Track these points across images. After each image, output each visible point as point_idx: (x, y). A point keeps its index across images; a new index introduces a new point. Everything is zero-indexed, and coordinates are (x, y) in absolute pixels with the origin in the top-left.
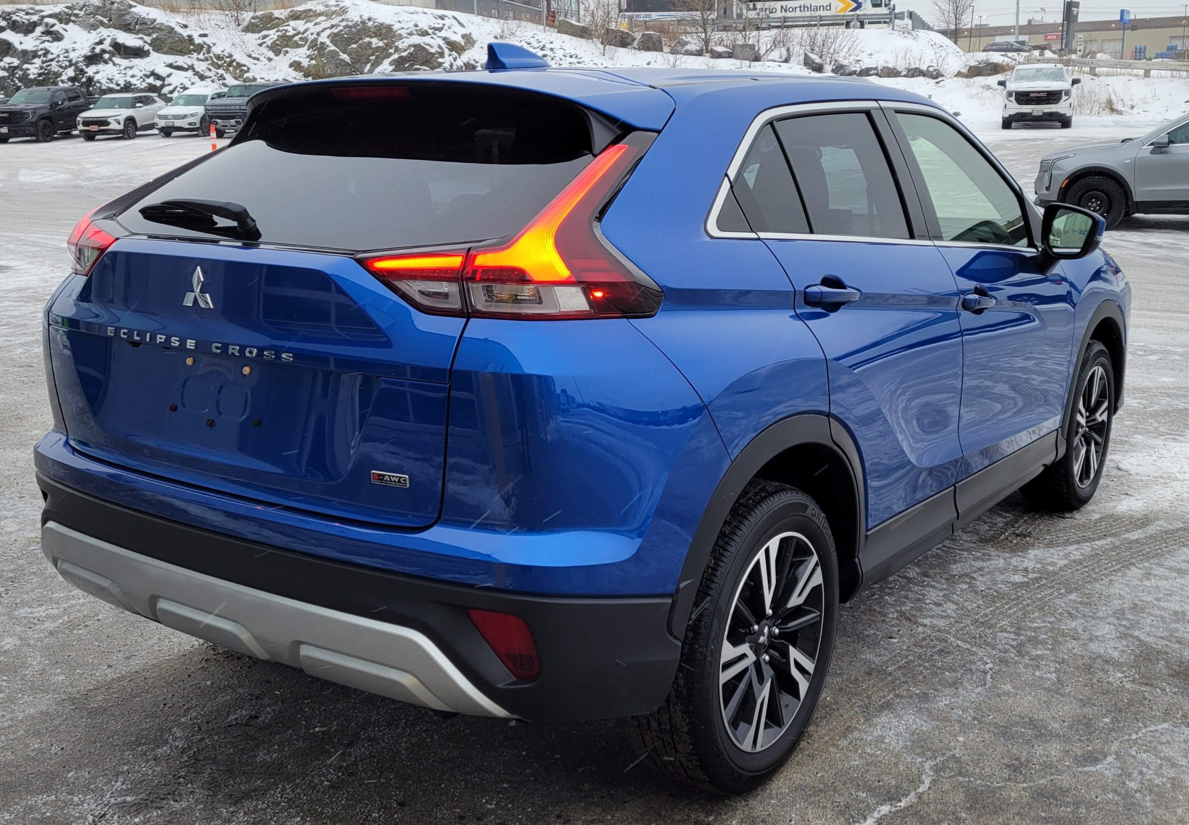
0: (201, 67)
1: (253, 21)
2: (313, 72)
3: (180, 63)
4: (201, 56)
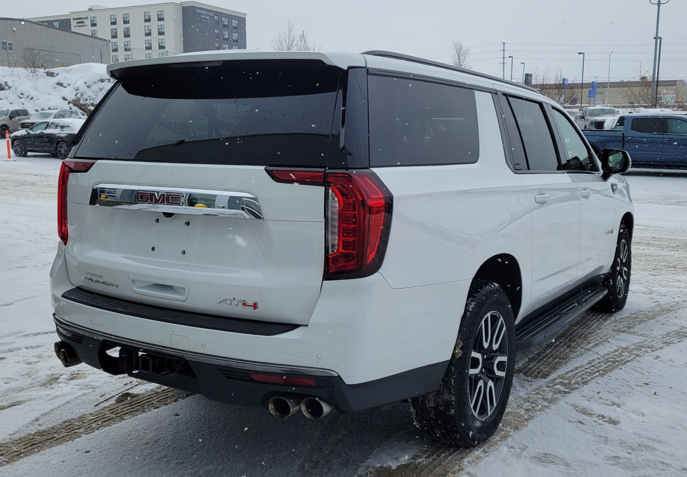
4: (11, 91)
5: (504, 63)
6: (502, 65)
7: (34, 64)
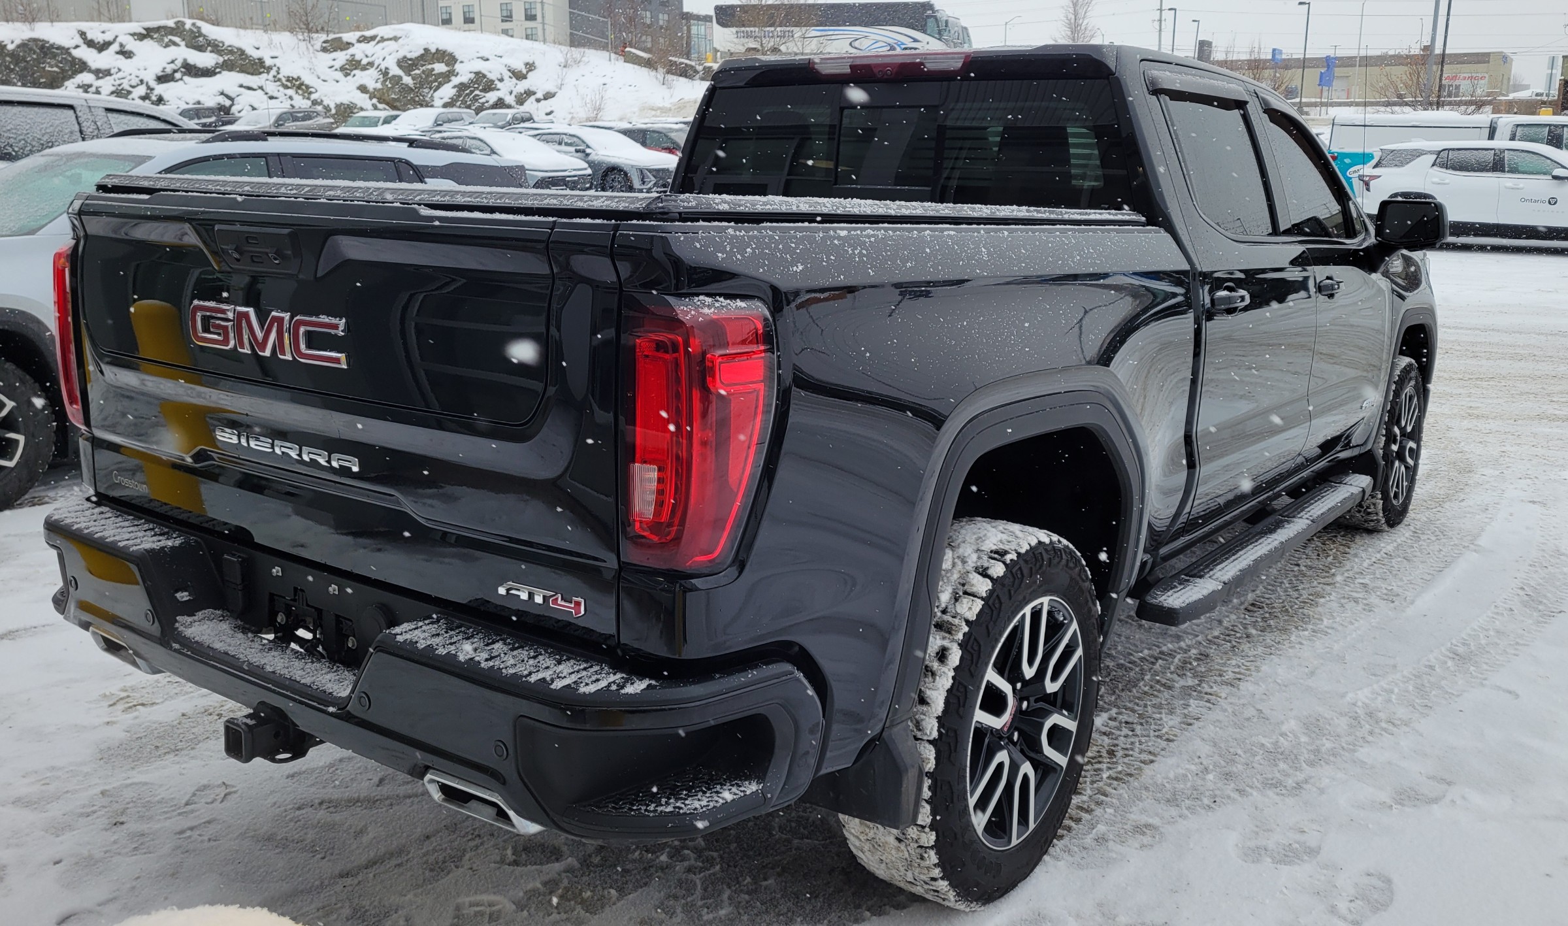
0: (272, 88)
1: (324, 45)
2: (378, 95)
3: (251, 85)
4: (270, 77)
5: (1160, 21)
6: (1157, 24)
7: (307, 25)
